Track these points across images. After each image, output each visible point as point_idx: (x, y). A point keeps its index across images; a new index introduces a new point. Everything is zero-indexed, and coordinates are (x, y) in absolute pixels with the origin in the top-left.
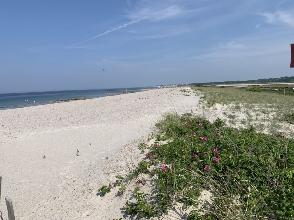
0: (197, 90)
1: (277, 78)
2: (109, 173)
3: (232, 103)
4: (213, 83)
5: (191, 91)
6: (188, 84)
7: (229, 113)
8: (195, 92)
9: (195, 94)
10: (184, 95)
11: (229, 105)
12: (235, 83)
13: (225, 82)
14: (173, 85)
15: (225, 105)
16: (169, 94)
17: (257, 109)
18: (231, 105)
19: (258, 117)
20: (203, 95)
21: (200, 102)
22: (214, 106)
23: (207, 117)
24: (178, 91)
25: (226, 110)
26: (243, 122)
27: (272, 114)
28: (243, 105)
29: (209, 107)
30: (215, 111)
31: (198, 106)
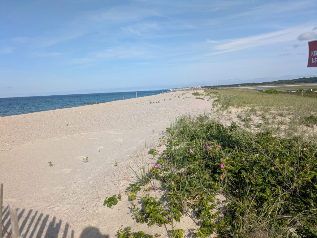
0: (211, 93)
1: (294, 80)
2: (119, 181)
3: (247, 106)
4: (227, 85)
5: (205, 94)
6: (201, 87)
7: (244, 116)
8: (209, 95)
9: (209, 97)
10: (197, 98)
11: (244, 108)
12: (251, 85)
13: (239, 85)
14: (185, 88)
15: (240, 108)
16: (181, 97)
17: (273, 112)
18: (246, 108)
19: (274, 120)
20: (217, 98)
21: (214, 105)
22: (228, 109)
23: (221, 121)
24: (191, 94)
25: (241, 113)
26: (259, 126)
27: (289, 117)
28: (259, 108)
29: (223, 110)
30: (230, 114)
31: (212, 110)
